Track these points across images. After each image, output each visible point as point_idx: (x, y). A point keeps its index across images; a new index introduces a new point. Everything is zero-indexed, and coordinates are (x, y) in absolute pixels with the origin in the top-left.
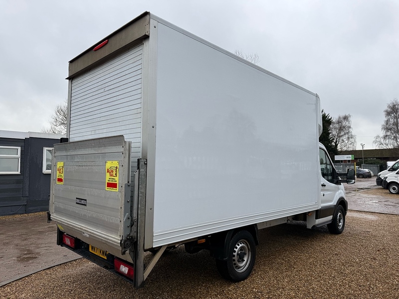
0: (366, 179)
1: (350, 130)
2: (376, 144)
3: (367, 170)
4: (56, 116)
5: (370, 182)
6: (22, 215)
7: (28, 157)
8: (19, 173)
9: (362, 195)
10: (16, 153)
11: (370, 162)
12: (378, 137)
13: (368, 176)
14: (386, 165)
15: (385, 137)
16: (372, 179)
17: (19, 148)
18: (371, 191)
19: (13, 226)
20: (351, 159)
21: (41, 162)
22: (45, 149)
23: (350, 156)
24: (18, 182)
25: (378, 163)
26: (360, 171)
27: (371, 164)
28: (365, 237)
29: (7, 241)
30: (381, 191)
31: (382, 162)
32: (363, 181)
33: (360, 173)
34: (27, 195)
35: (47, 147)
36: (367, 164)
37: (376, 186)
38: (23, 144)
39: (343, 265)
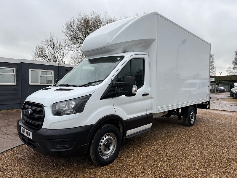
0: (222, 93)
1: (213, 63)
2: (228, 73)
3: (222, 88)
4: (36, 52)
5: (224, 95)
6: (18, 110)
7: (20, 75)
8: (15, 84)
9: (221, 101)
10: (13, 72)
11: (224, 83)
12: (230, 68)
13: (223, 91)
14: (234, 85)
15: (234, 68)
16: (225, 93)
17: (15, 69)
18: (227, 99)
19: (13, 116)
20: (213, 81)
21: (28, 77)
22: (30, 70)
23: (213, 79)
24: (15, 90)
25: (229, 84)
26: (218, 88)
27: (225, 84)
28: (230, 125)
29: (9, 124)
30: (233, 100)
31: (231, 83)
32: (220, 94)
33: (218, 89)
34: (21, 98)
35: (31, 68)
36: (222, 84)
37: (229, 97)
38: (17, 66)
39: (220, 141)
